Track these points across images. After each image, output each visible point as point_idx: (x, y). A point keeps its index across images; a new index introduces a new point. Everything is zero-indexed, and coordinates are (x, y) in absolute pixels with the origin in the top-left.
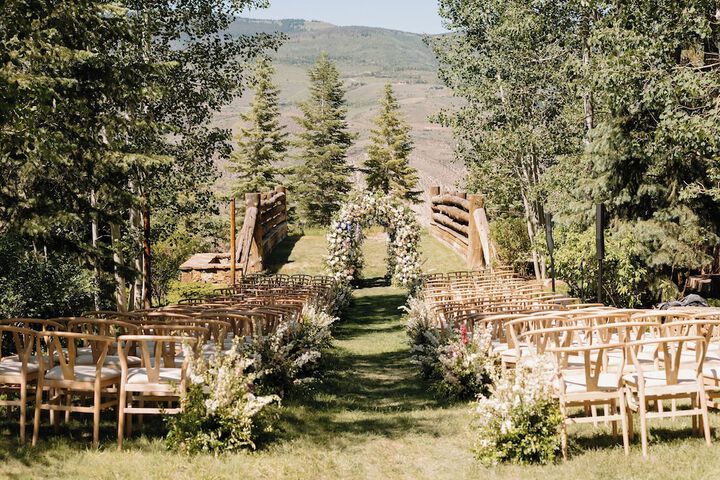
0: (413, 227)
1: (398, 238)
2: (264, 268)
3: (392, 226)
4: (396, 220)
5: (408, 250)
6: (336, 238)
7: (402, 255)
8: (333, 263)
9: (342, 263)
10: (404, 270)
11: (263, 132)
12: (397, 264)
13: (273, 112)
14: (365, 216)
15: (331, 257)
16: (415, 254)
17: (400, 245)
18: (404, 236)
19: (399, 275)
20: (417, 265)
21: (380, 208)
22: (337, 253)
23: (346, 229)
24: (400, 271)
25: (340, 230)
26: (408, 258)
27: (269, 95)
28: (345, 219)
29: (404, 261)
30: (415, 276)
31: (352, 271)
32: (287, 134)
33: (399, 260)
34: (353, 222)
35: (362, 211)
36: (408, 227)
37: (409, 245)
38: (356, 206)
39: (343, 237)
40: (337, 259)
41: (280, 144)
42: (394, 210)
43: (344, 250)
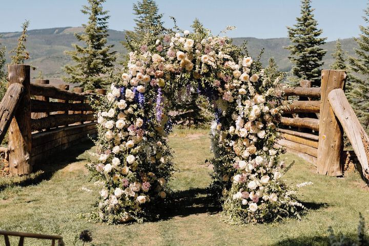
0: (270, 98)
1: (239, 121)
2: (33, 169)
3: (228, 95)
4: (236, 83)
5: (260, 144)
6: (115, 119)
7: (246, 154)
8: (108, 168)
9: (127, 169)
10: (252, 185)
11: (94, 50)
12: (235, 172)
13: (103, 34)
14: (173, 75)
15: (104, 157)
16: (272, 152)
17: (243, 133)
18: (253, 115)
19: (239, 195)
20: (277, 174)
21: (204, 58)
22: (116, 149)
23: (135, 100)
24: (243, 187)
25: (122, 104)
26: (259, 160)
27: (100, 19)
28: (133, 81)
29: (251, 167)
30: (273, 198)
31: (146, 186)
32: (114, 53)
33: (242, 164)
34: (149, 87)
35: (168, 66)
36: (260, 98)
37: (262, 135)
38: (156, 57)
39: (130, 117)
40: (116, 161)
41: (108, 60)
42: (231, 64)
43: (130, 143)
